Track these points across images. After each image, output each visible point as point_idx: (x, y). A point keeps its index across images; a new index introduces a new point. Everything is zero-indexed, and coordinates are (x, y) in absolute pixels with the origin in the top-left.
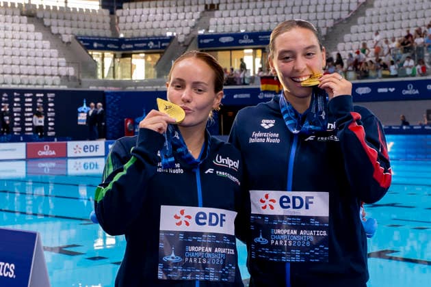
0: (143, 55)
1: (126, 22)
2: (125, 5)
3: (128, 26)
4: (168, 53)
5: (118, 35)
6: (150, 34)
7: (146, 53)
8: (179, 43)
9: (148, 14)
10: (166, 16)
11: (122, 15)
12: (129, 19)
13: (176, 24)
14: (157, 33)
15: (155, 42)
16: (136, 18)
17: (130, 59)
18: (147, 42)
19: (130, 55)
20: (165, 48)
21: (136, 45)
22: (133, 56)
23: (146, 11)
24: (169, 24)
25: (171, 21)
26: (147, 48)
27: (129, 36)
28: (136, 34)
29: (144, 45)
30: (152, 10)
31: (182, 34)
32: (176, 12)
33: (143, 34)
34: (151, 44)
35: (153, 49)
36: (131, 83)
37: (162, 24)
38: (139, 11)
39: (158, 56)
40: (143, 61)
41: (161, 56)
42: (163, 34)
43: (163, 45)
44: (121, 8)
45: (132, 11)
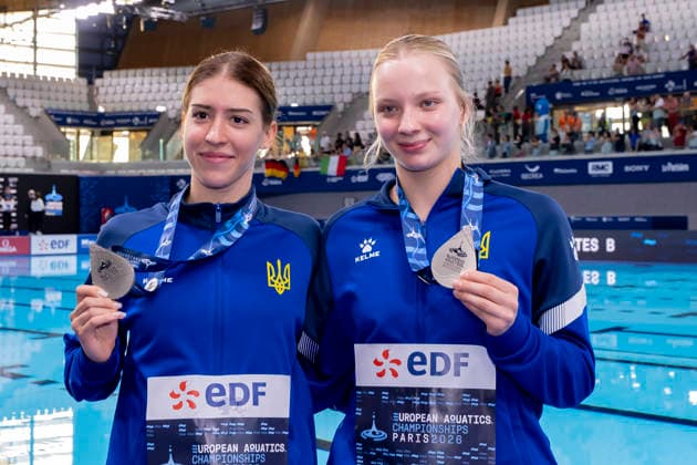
0: (126, 133)
1: (107, 93)
2: (106, 74)
3: (109, 98)
4: (155, 131)
5: (97, 108)
6: (135, 108)
7: (130, 131)
8: (170, 119)
9: (134, 85)
10: (155, 87)
11: (103, 86)
12: (111, 90)
13: (167, 96)
14: (144, 107)
15: (142, 117)
16: (119, 89)
17: (110, 137)
18: (132, 117)
19: (110, 133)
20: (152, 124)
21: (119, 121)
22: (115, 133)
23: (131, 80)
24: (158, 97)
25: (161, 94)
26: (131, 124)
27: (110, 110)
28: (118, 108)
29: (128, 121)
30: (139, 80)
31: (173, 108)
32: (167, 82)
33: (127, 108)
34: (136, 121)
35: (139, 125)
36: (111, 166)
37: (150, 97)
38: (123, 81)
39: (144, 135)
40: (127, 140)
41: (148, 135)
42: (151, 108)
43: (151, 121)
44: (100, 76)
45: (115, 81)
